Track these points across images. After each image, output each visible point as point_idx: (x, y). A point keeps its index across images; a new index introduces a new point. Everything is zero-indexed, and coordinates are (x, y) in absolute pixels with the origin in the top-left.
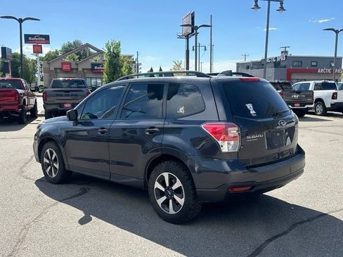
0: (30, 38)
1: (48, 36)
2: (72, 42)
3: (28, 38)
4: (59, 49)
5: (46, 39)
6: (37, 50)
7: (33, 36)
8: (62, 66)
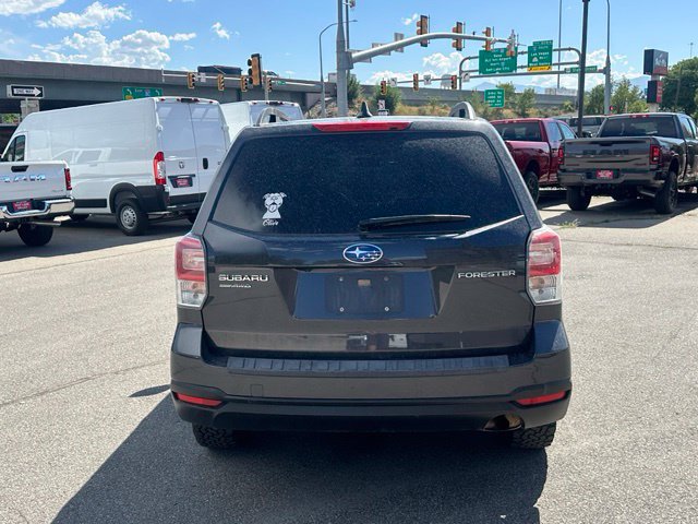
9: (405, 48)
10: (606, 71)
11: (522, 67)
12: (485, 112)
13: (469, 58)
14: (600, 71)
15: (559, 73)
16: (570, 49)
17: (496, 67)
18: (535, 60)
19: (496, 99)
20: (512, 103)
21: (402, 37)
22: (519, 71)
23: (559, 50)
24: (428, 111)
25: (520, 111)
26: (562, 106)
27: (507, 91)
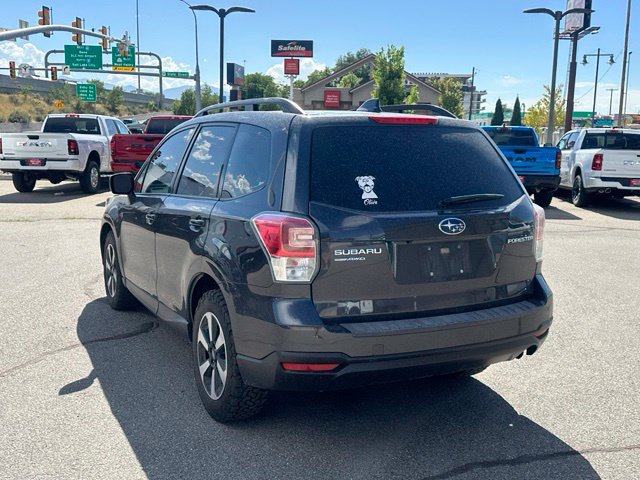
0: (280, 48)
1: (311, 43)
2: (354, 53)
3: (277, 48)
4: (333, 66)
5: (307, 48)
6: (292, 69)
7: (285, 43)
8: (325, 97)
9: (30, 36)
10: (197, 78)
11: (107, 66)
12: (78, 105)
13: (55, 51)
14: (191, 78)
15: (139, 74)
16: (150, 54)
17: (82, 63)
18: (120, 60)
19: (88, 93)
20: (103, 99)
21: (26, 25)
22: (105, 69)
23: (139, 54)
24: (20, 101)
25: (110, 106)
26: (147, 105)
27: (97, 87)
